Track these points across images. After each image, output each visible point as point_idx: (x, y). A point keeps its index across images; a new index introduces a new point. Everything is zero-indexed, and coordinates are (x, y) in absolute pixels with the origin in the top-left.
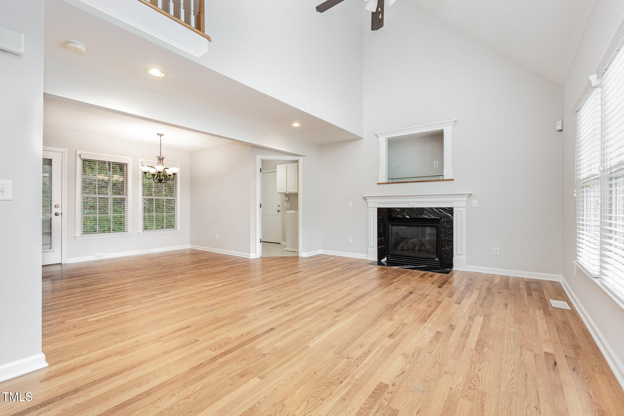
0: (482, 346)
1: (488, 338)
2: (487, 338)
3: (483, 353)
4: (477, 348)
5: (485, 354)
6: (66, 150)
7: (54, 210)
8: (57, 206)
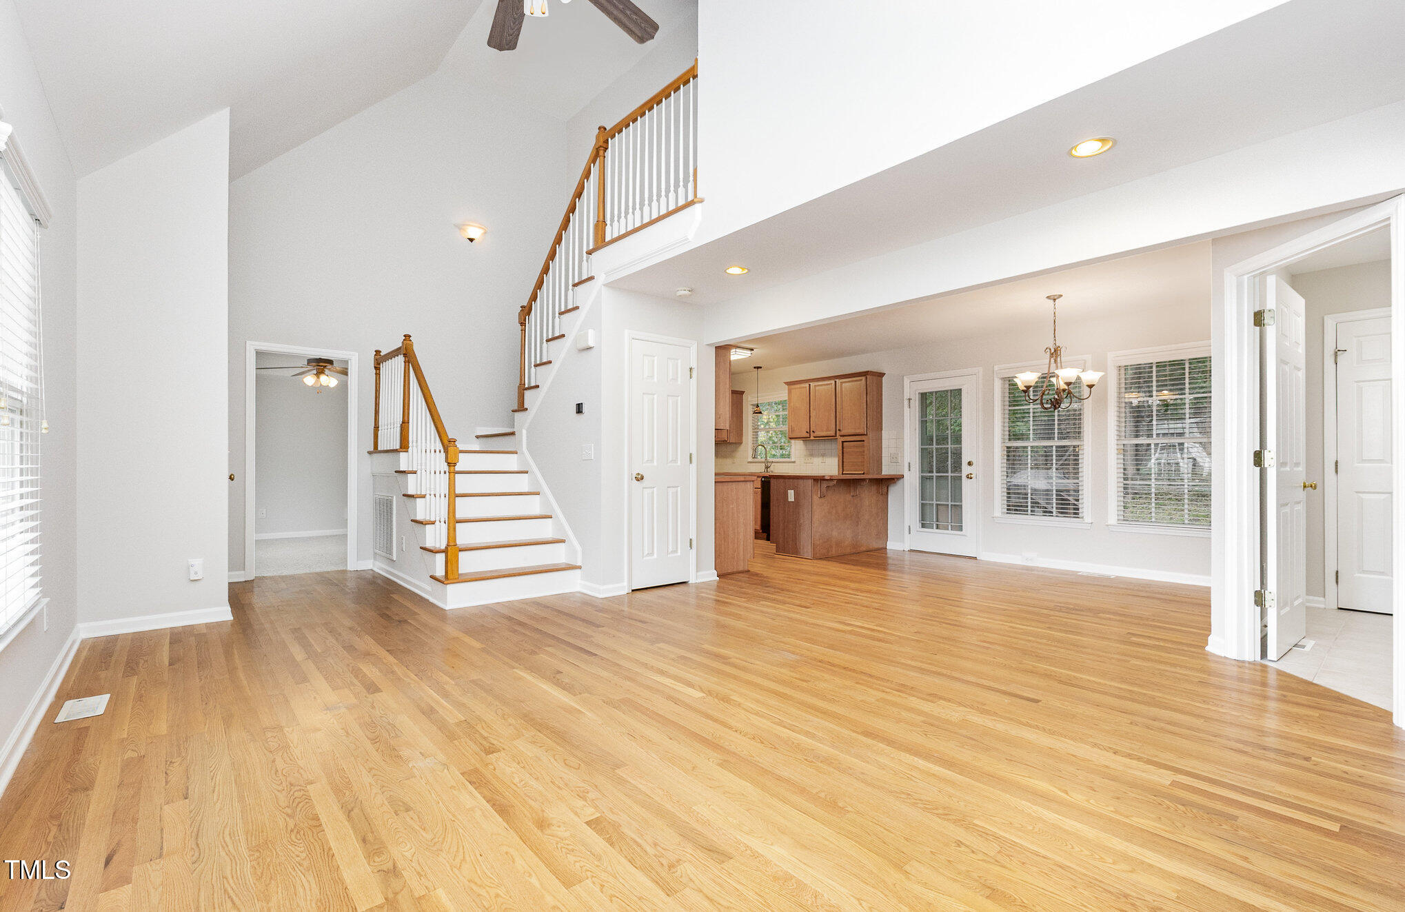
0: (295, 805)
1: (292, 831)
2: (295, 831)
3: (284, 790)
4: (302, 792)
5: (279, 791)
6: (981, 369)
7: (966, 470)
8: (970, 464)
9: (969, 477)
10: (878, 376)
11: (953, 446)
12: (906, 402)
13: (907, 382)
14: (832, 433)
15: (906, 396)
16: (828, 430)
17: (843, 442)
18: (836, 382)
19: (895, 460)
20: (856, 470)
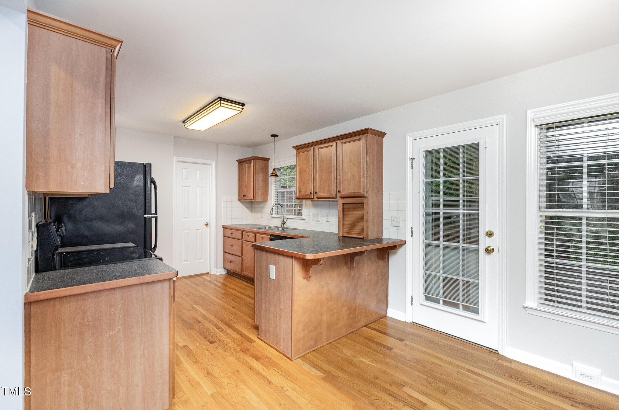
6: (505, 116)
7: (484, 242)
8: (489, 234)
9: (489, 251)
10: (379, 136)
11: (466, 212)
12: (409, 163)
13: (409, 140)
14: (333, 194)
15: (409, 155)
16: (329, 191)
17: (343, 204)
18: (337, 143)
19: (396, 224)
20: (357, 234)
